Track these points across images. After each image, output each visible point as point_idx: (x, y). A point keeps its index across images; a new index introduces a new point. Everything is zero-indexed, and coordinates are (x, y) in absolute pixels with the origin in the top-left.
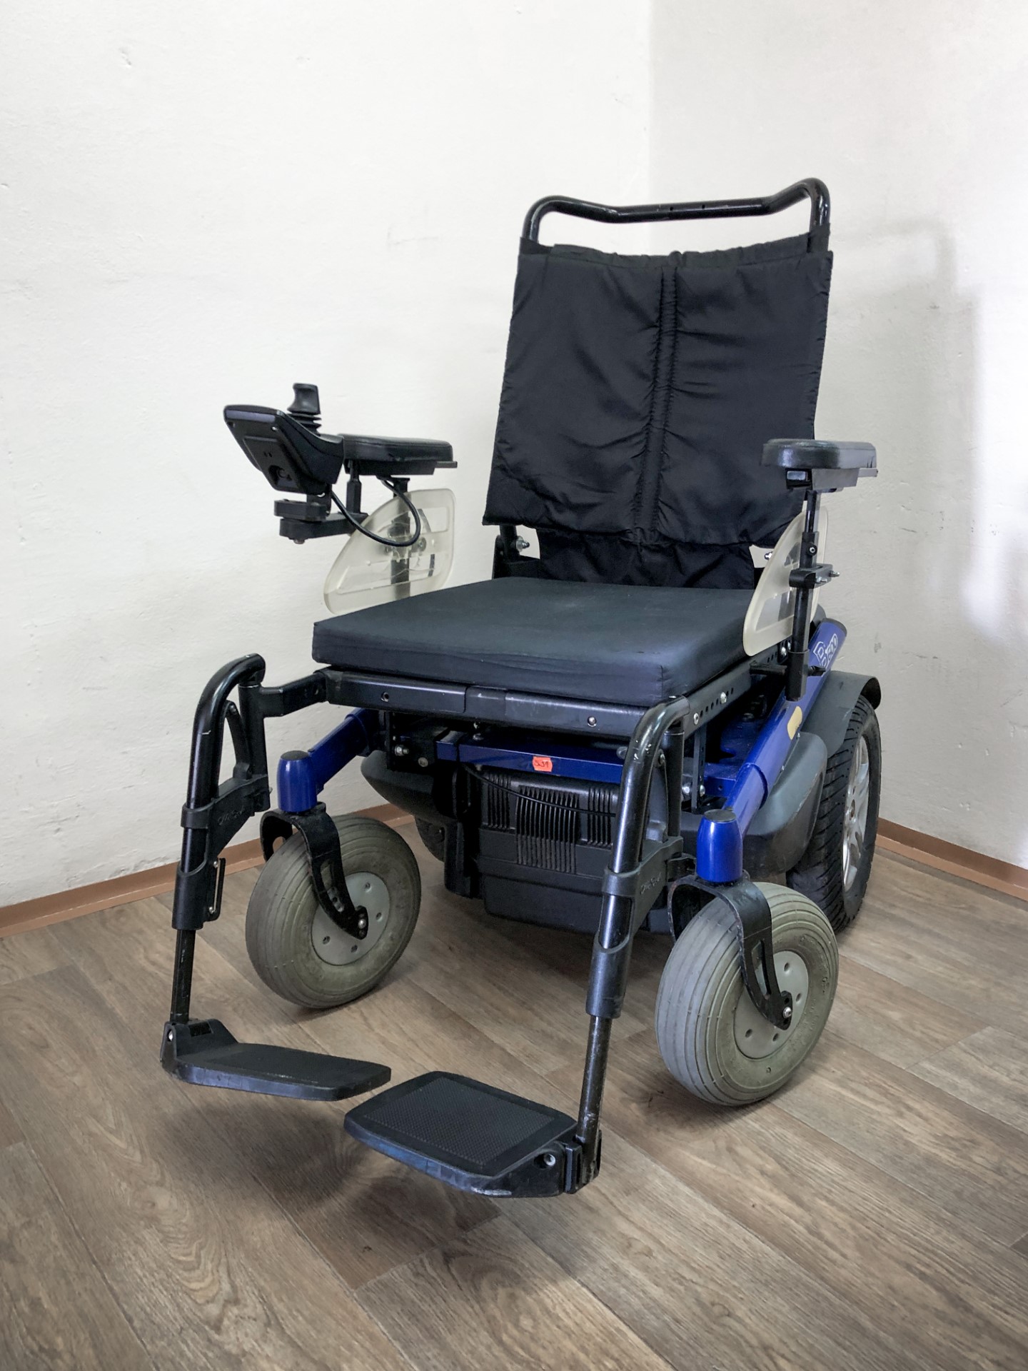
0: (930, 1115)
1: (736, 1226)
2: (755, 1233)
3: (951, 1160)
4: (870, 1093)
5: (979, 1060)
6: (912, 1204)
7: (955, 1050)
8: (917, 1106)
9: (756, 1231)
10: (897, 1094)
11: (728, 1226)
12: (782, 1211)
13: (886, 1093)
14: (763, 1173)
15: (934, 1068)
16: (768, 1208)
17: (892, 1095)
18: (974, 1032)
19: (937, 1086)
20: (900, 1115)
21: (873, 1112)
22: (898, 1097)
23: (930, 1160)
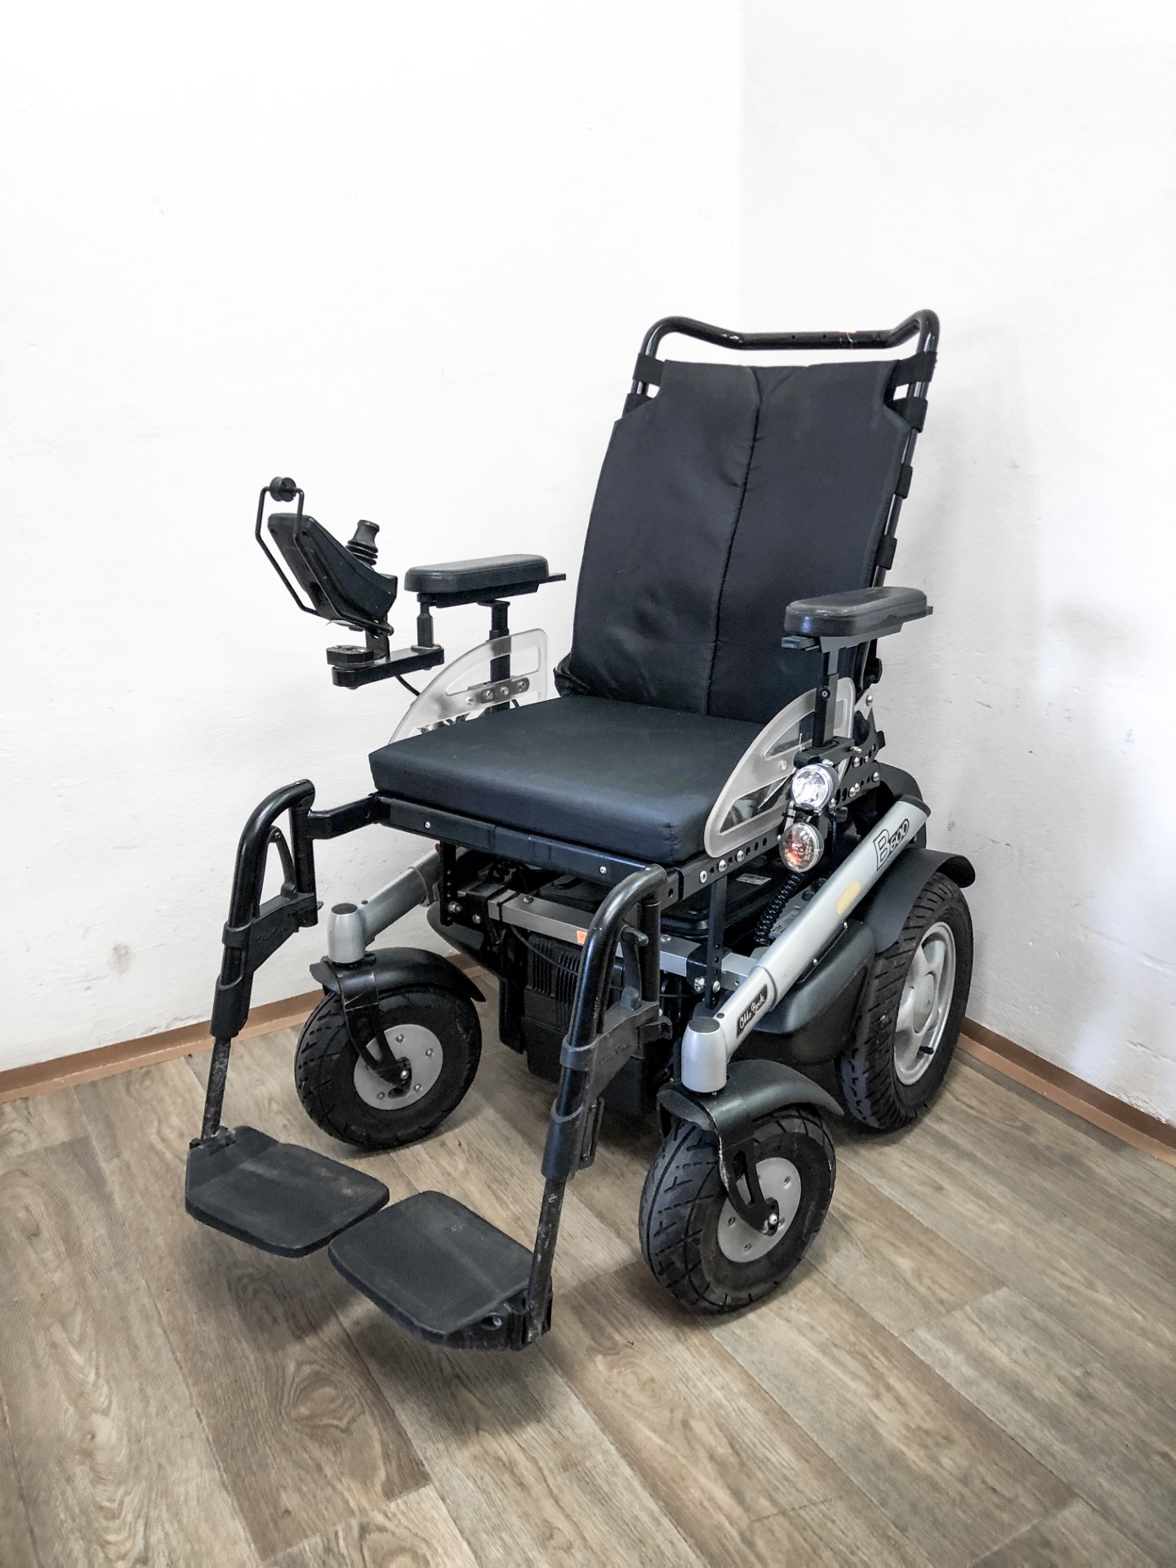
0: (910, 1400)
1: (666, 1522)
2: (684, 1535)
3: (917, 1460)
4: (853, 1364)
5: (981, 1329)
6: (859, 1512)
7: (958, 1314)
8: (899, 1386)
9: (685, 1532)
10: (882, 1369)
11: (659, 1523)
12: (720, 1509)
13: (869, 1366)
14: (712, 1457)
15: (929, 1338)
16: (706, 1504)
17: (874, 1368)
18: (986, 1292)
19: (928, 1361)
20: (877, 1396)
21: (848, 1389)
22: (882, 1374)
23: (895, 1458)
